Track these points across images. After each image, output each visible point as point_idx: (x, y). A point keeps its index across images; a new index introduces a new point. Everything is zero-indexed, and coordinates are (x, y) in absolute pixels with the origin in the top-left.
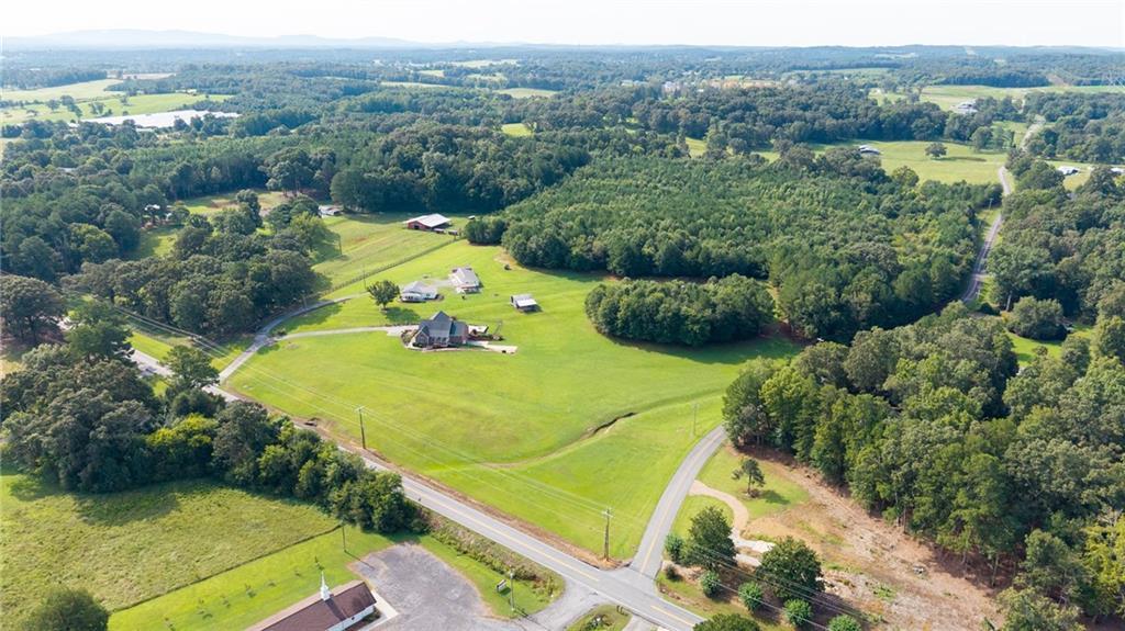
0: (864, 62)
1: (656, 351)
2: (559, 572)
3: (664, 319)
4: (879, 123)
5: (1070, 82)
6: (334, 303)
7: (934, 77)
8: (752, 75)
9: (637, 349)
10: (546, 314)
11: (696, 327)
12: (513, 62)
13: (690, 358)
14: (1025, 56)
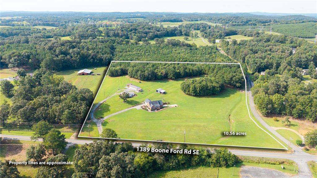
0: (135, 16)
1: (210, 97)
2: (288, 159)
3: (210, 88)
4: (168, 32)
5: (187, 21)
6: (102, 104)
7: (157, 20)
8: (111, 20)
9: (204, 98)
10: (169, 93)
11: (218, 89)
12: (20, 17)
13: (219, 97)
14: (169, 15)
